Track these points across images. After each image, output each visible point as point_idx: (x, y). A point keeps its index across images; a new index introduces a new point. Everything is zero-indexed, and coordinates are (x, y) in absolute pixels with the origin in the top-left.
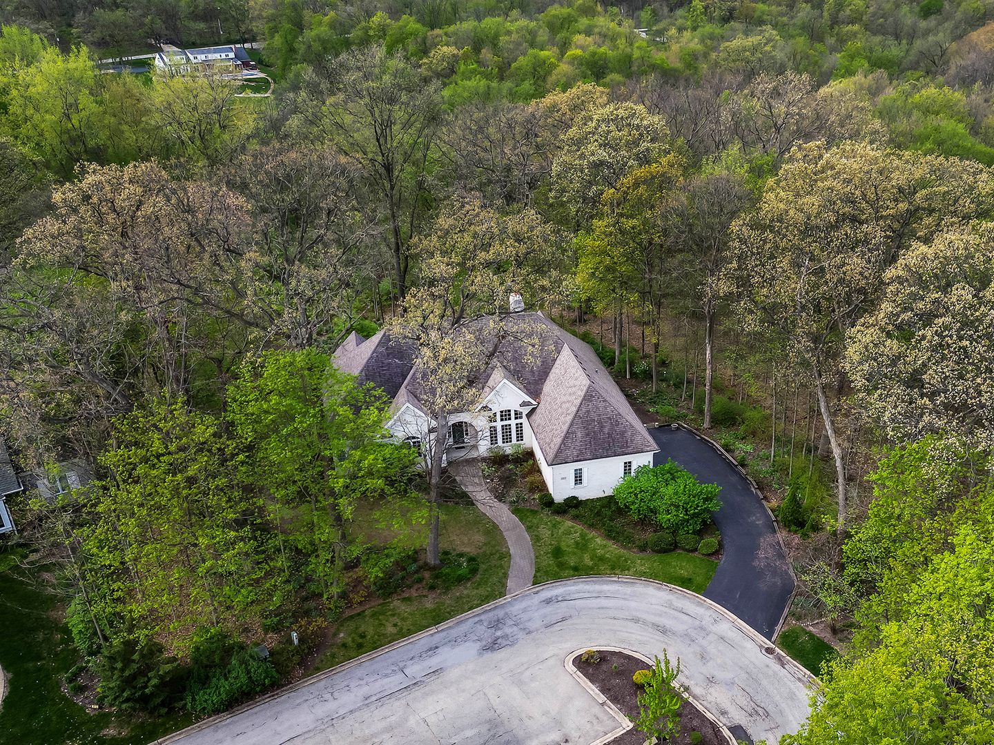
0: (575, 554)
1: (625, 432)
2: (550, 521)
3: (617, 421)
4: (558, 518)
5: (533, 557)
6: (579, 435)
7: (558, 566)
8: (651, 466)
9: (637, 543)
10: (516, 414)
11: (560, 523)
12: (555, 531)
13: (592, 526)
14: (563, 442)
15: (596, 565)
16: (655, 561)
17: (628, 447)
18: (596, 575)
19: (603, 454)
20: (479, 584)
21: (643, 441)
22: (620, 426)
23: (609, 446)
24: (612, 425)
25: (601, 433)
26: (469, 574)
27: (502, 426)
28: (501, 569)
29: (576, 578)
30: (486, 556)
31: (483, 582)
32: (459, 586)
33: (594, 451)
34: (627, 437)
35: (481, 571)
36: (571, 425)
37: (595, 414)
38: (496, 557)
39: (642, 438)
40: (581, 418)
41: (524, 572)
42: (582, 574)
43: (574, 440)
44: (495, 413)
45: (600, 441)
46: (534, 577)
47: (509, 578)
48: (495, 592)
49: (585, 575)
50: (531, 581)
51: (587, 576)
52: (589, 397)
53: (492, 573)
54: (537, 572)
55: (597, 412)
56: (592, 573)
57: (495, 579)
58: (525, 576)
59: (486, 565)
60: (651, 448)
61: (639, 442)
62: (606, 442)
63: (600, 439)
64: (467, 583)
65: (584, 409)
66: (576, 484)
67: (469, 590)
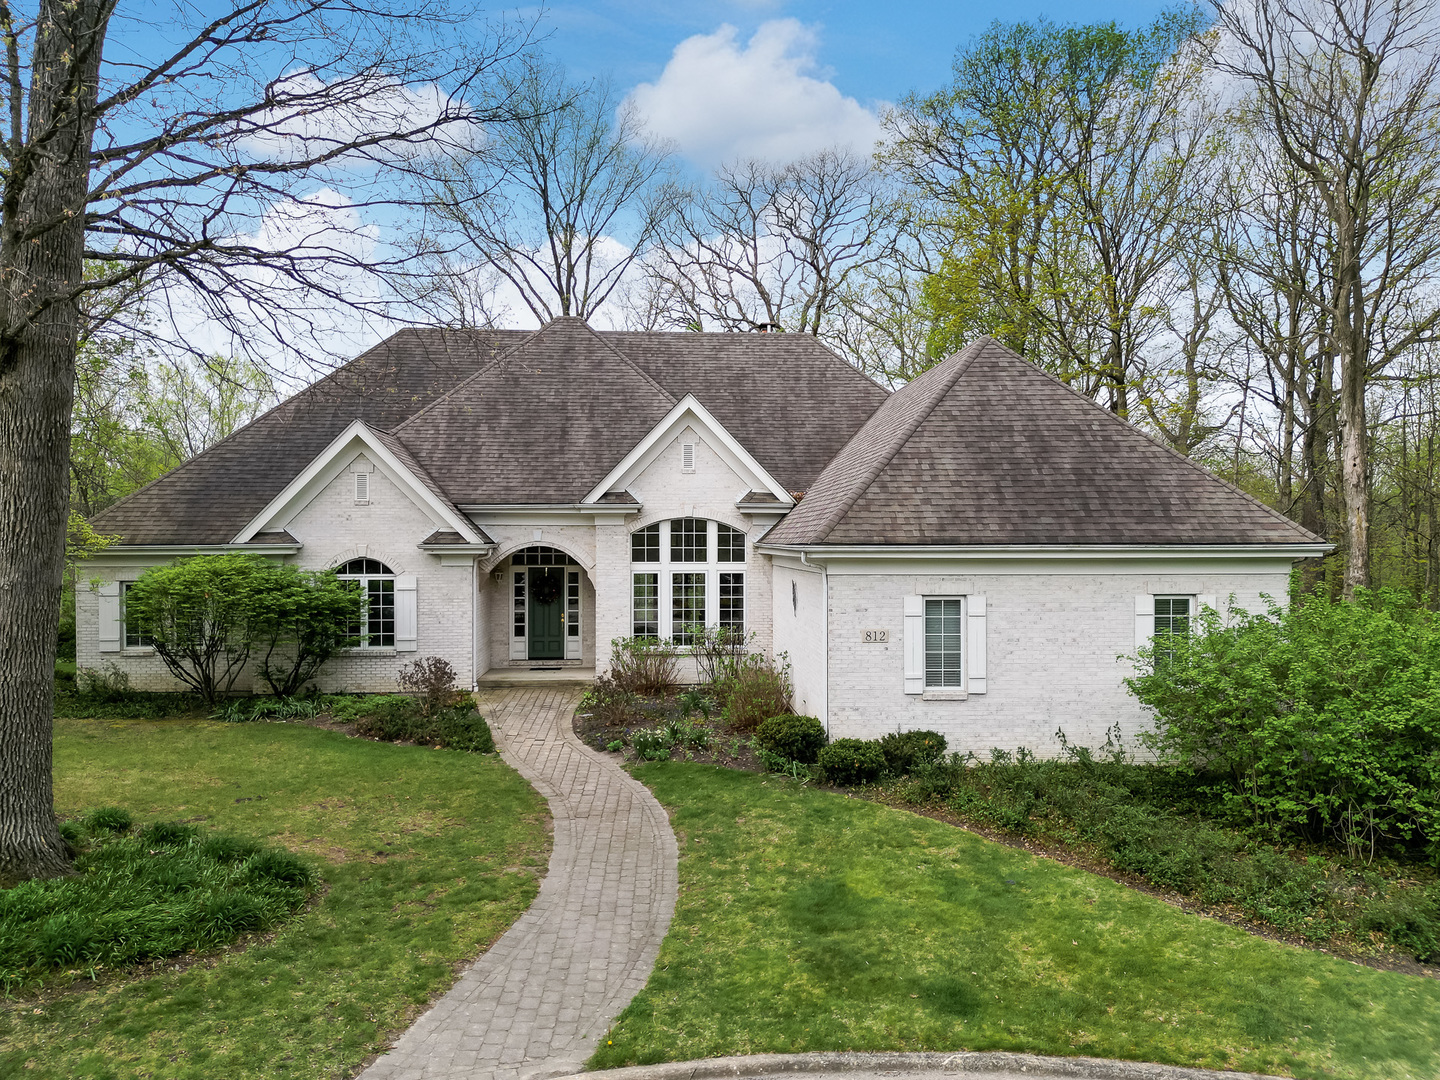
1: (1151, 472)
2: (801, 802)
3: (1106, 438)
5: (665, 911)
6: (948, 463)
7: (819, 967)
10: (723, 540)
12: (822, 828)
14: (877, 479)
17: (1171, 520)
18: (1134, 1058)
19: (1059, 533)
20: (179, 1004)
21: (1240, 508)
22: (1126, 455)
23: (1085, 506)
24: (1088, 449)
25: (1045, 466)
26: (174, 930)
27: (676, 578)
28: (427, 947)
29: (958, 1057)
30: (389, 880)
31: (232, 993)
32: (19, 995)
33: (1016, 519)
34: (1164, 489)
35: (277, 940)
36: (914, 433)
37: (1010, 413)
38: (440, 891)
39: (1231, 496)
40: (954, 418)
41: (574, 978)
42: (1006, 1036)
43: (926, 478)
44: (655, 527)
45: (1043, 490)
46: (622, 1018)
47: (442, 1000)
48: (251, 1070)
49: (1038, 1052)
50: (595, 1039)
51: (1050, 1054)
52: (986, 369)
53: (347, 960)
54: (658, 985)
55: (1023, 406)
56: (1094, 1038)
57: (337, 989)
58: (561, 1005)
59: (342, 916)
60: (1287, 533)
61: (1221, 508)
62: (1072, 496)
63: (1040, 484)
64: (101, 986)
65: (965, 396)
66: (931, 679)
67: (65, 1033)
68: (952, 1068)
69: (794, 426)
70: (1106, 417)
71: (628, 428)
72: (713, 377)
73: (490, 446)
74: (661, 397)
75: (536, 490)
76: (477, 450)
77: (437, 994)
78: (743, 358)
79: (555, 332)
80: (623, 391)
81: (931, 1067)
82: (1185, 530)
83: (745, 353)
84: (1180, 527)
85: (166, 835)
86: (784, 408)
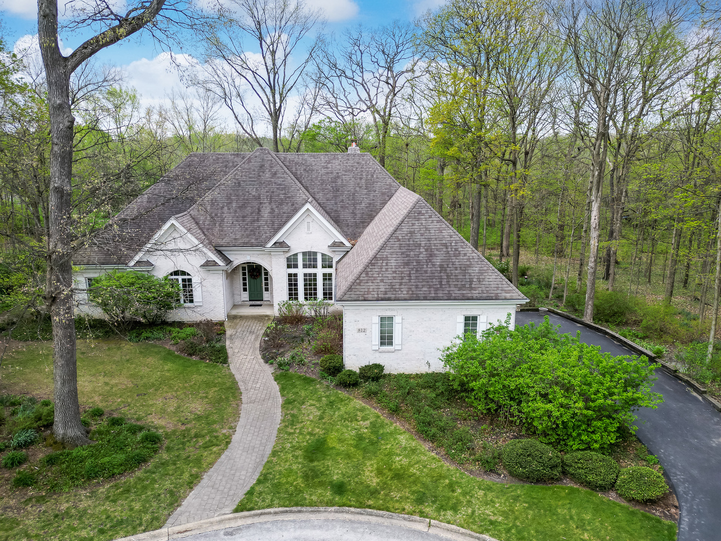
0: (348, 456)
1: (469, 266)
2: (327, 397)
3: (456, 250)
4: (342, 393)
5: (269, 451)
6: (393, 263)
7: (306, 477)
8: (512, 327)
9: (479, 453)
10: (323, 260)
11: (342, 400)
12: (329, 412)
13: (395, 412)
14: (365, 270)
15: (384, 486)
16: (516, 499)
17: (471, 288)
18: (380, 509)
19: (428, 295)
20: (125, 491)
21: (499, 283)
22: (462, 258)
23: (441, 284)
24: (448, 255)
25: (430, 263)
26: (121, 465)
27: (305, 275)
28: (194, 467)
29: (333, 509)
30: (185, 437)
31: (139, 487)
32: (82, 489)
33: (414, 289)
34: (473, 274)
35: (151, 464)
36: (383, 248)
37: (421, 237)
38: (201, 442)
39: (497, 277)
40: (399, 240)
41: (236, 478)
42: (348, 502)
43: (384, 270)
44: (296, 255)
45: (427, 275)
46: (246, 494)
47: (197, 487)
48: (145, 513)
49: (355, 507)
50: (237, 502)
51: (358, 508)
52: (416, 214)
53: (171, 472)
54: (259, 482)
55: (427, 235)
56: (372, 503)
57: (168, 484)
58: (230, 489)
59: (170, 454)
60: (513, 295)
61: (492, 283)
62: (436, 278)
63: (426, 272)
64: (103, 485)
65: (405, 229)
66: (382, 344)
67: (96, 501)
68: (331, 512)
69: (357, 203)
70: (458, 239)
71: (286, 208)
72: (325, 177)
73: (228, 218)
74: (301, 192)
75: (246, 240)
76: (223, 220)
77: (196, 485)
78: (338, 167)
79: (256, 157)
80: (284, 189)
81: (325, 511)
82: (475, 293)
83: (340, 165)
84: (474, 292)
85: (115, 422)
86: (354, 194)
